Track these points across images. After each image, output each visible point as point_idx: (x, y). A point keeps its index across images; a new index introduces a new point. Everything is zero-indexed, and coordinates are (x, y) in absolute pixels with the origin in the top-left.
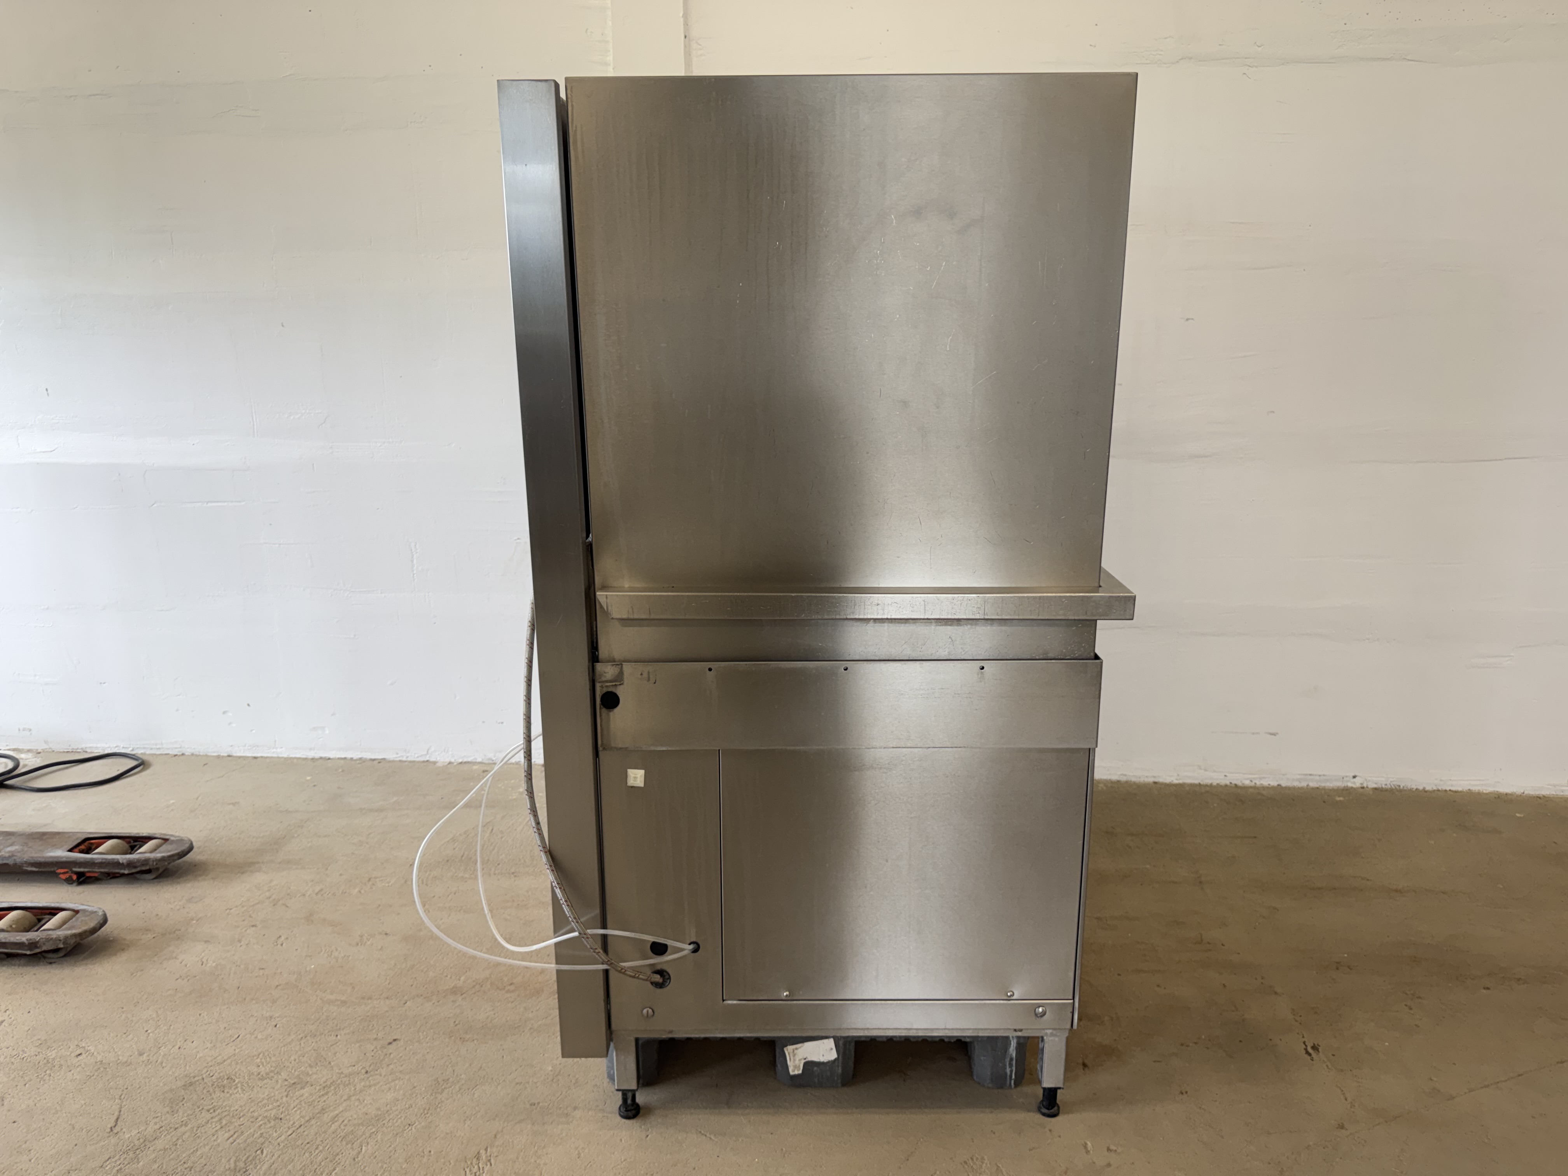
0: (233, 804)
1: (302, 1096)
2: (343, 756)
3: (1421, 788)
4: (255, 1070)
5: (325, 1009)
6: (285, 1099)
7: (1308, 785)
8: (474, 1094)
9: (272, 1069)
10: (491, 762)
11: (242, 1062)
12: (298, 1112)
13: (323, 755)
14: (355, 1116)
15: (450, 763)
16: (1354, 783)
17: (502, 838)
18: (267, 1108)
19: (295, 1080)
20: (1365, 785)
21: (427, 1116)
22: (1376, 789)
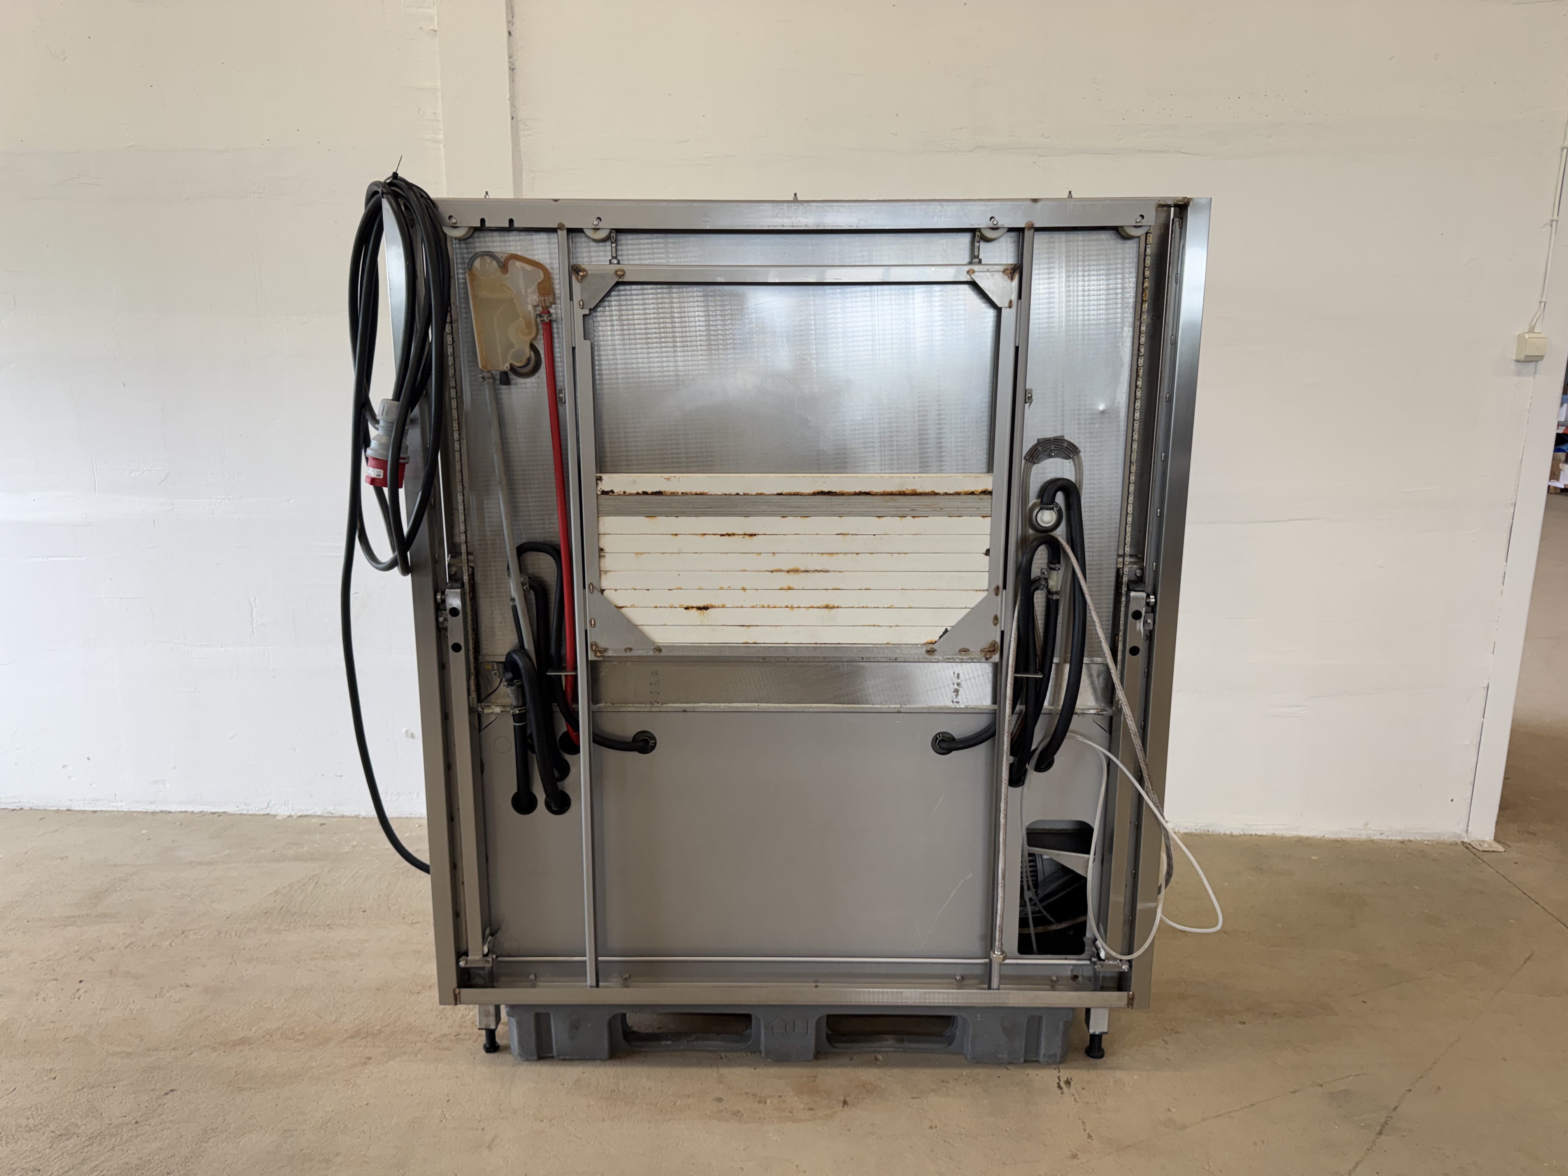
0: (62, 859)
1: (66, 1147)
2: (184, 810)
4: (23, 1122)
5: (108, 1061)
6: (48, 1151)
8: (240, 1142)
9: (42, 1121)
10: (330, 815)
11: (12, 1115)
12: (58, 1163)
13: (164, 809)
14: (115, 1166)
15: (290, 816)
17: (325, 890)
18: (28, 1160)
19: (63, 1132)
21: (188, 1164)
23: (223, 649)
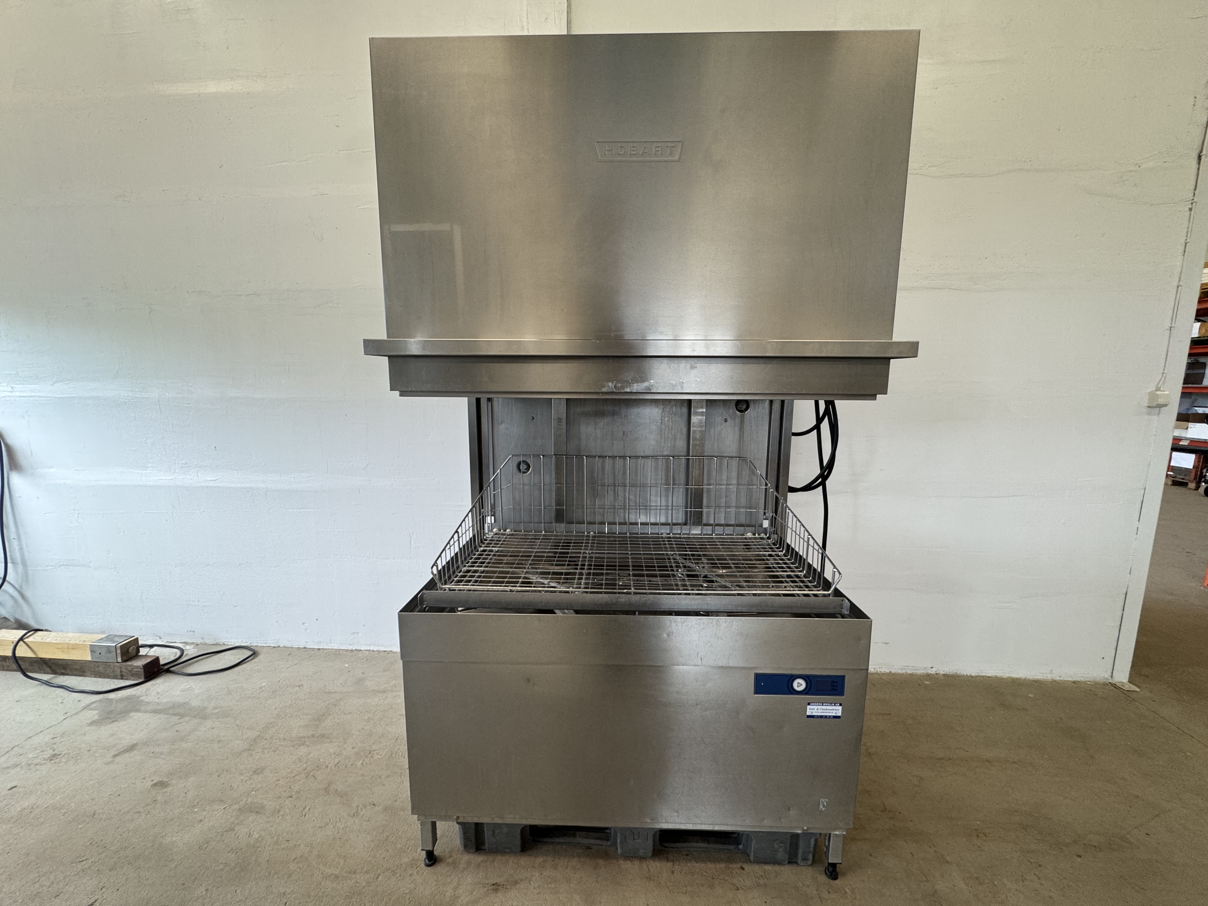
2: (368, 649)
3: (969, 674)
7: (906, 672)
13: (357, 648)
16: (932, 671)
20: (938, 672)
23: (394, 560)
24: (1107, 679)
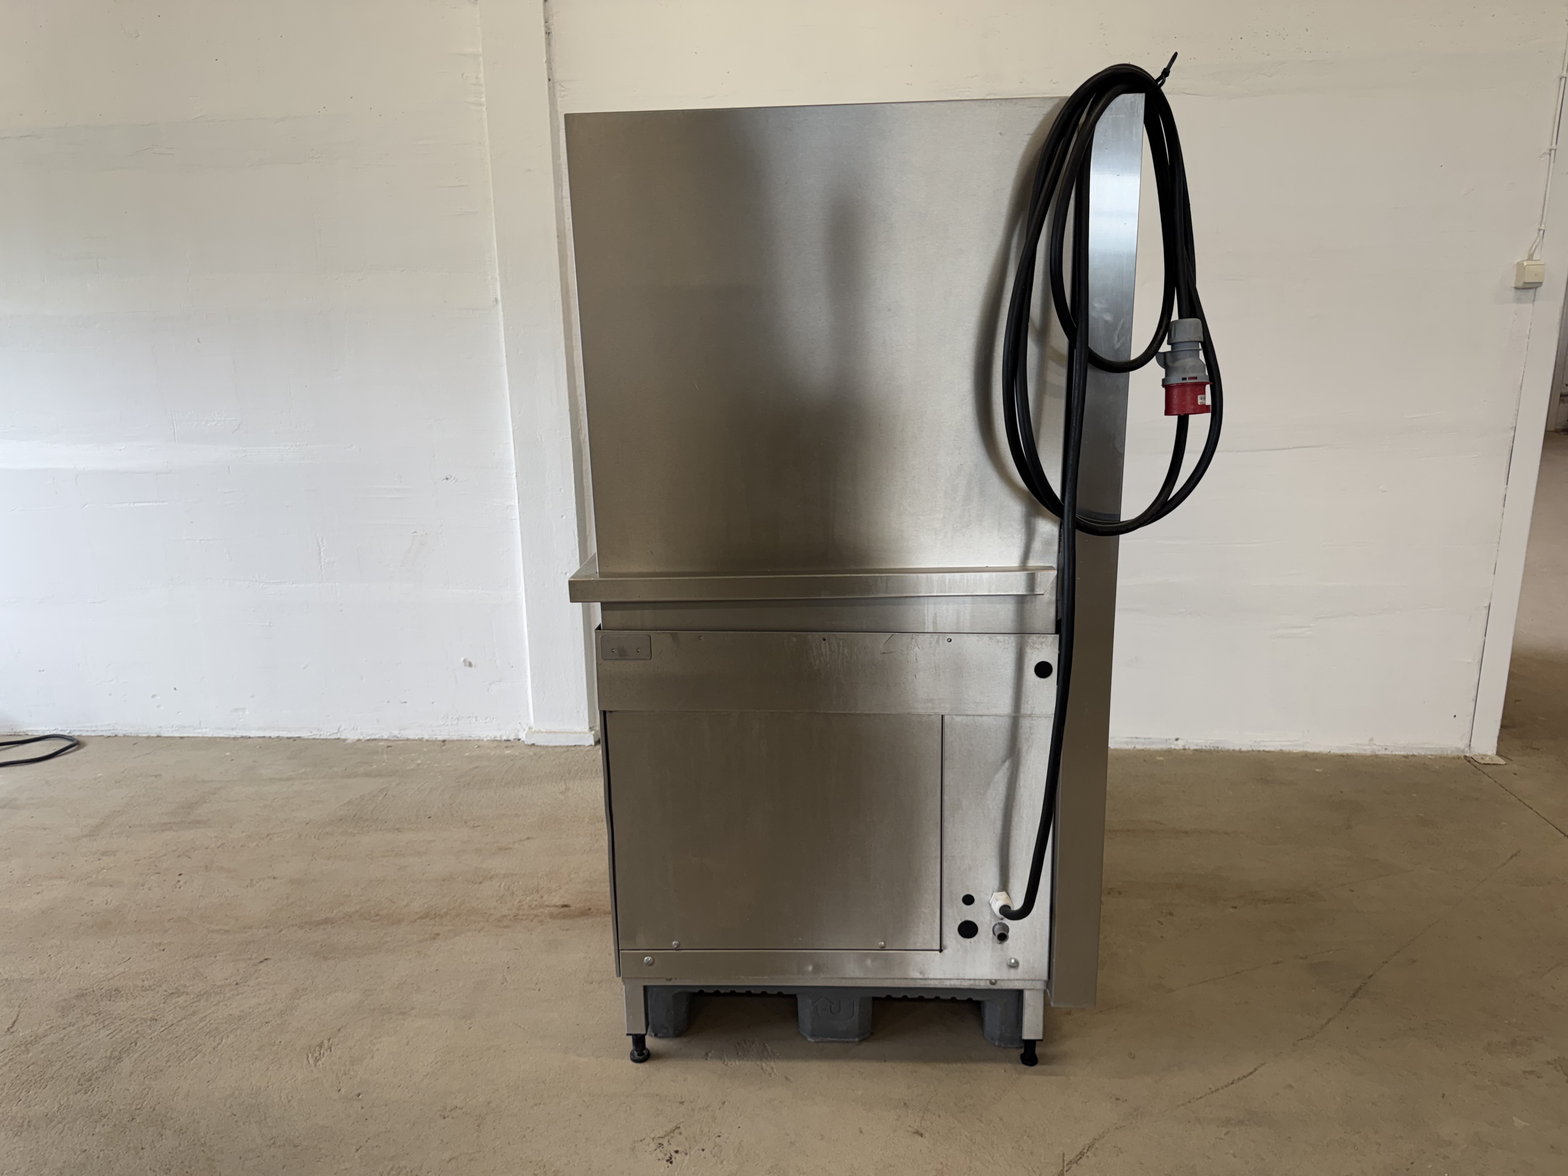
0: (156, 776)
1: (177, 1003)
2: (262, 735)
3: (1237, 749)
4: (139, 983)
5: (209, 936)
6: (162, 1005)
7: (1135, 748)
8: (327, 999)
9: (155, 983)
10: (396, 739)
11: (130, 978)
12: (172, 1015)
13: (244, 735)
14: (221, 1017)
15: (359, 740)
16: (1177, 745)
17: (393, 800)
18: (146, 1012)
19: (174, 991)
20: (1187, 747)
21: (283, 1016)
22: (1196, 750)
23: (294, 585)
24: (1463, 751)
